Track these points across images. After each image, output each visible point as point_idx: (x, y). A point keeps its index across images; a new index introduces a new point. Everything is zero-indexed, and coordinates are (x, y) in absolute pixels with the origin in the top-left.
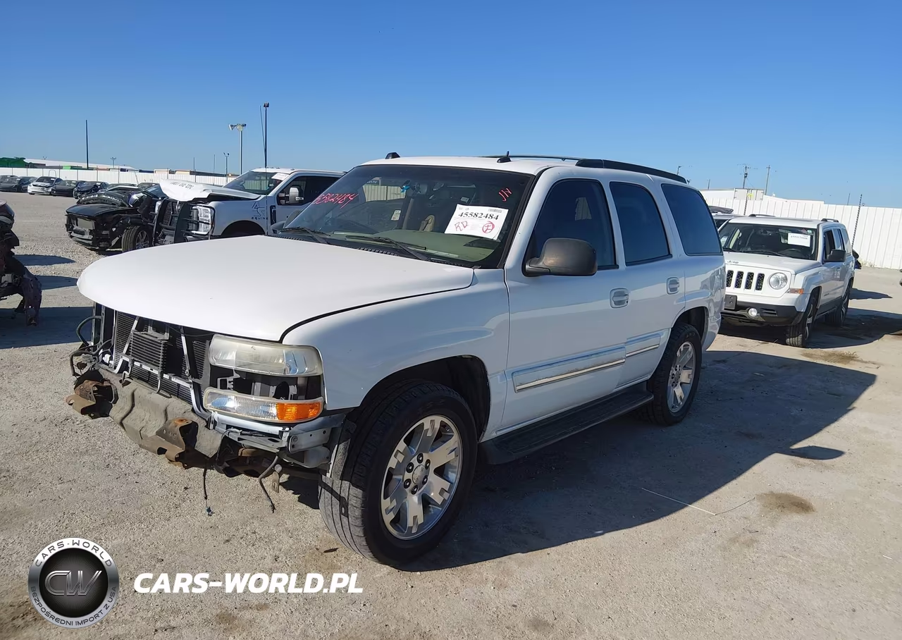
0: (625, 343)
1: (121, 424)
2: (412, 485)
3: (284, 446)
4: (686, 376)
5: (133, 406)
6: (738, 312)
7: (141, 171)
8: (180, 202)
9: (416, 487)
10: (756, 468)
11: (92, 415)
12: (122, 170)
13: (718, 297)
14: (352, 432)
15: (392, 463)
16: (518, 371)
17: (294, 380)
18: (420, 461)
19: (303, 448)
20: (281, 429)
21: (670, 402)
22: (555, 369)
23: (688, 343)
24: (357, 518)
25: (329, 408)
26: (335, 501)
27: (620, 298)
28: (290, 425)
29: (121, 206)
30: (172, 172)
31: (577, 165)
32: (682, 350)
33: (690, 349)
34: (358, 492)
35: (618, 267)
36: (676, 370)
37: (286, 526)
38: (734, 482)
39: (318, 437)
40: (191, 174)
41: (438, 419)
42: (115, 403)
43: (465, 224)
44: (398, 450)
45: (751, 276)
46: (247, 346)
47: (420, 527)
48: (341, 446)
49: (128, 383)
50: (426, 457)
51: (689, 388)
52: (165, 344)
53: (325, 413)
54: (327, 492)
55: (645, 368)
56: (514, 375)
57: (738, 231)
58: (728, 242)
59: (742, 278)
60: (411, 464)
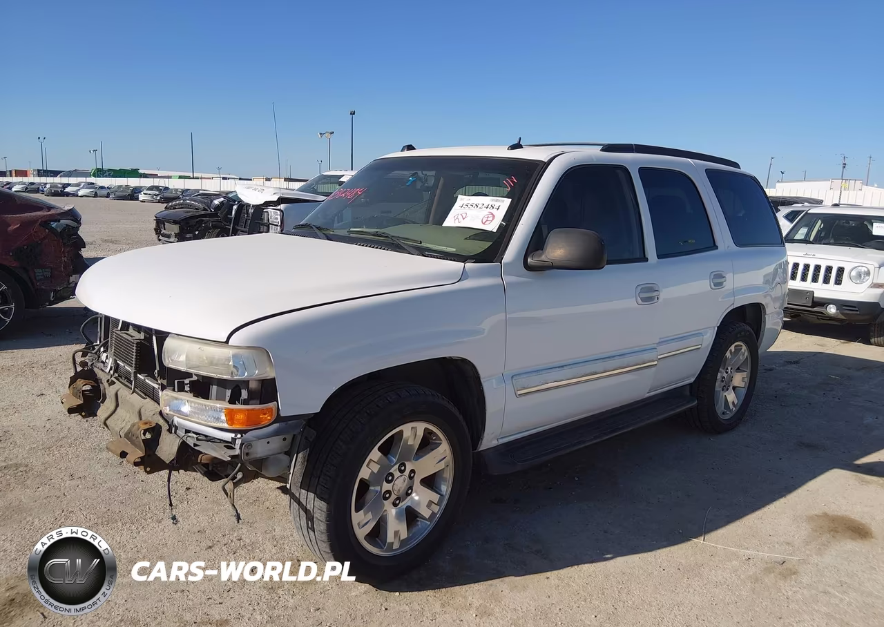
0: (657, 344)
1: (105, 424)
2: (393, 497)
3: (237, 454)
4: (739, 379)
5: (117, 406)
6: (815, 309)
7: (240, 179)
8: (253, 206)
9: (398, 498)
10: (813, 485)
11: (83, 414)
12: (224, 178)
13: (778, 292)
14: (311, 440)
15: (364, 473)
16: (519, 374)
17: (246, 383)
18: (402, 472)
19: (258, 456)
20: (233, 435)
21: (720, 408)
22: (568, 372)
23: (742, 344)
24: (322, 533)
25: (283, 414)
26: (302, 513)
27: (648, 295)
28: (242, 432)
29: (203, 210)
30: (268, 179)
31: (602, 150)
32: (733, 350)
33: (743, 350)
34: (321, 505)
35: (647, 260)
36: (727, 373)
37: (274, 533)
38: (782, 500)
39: (276, 444)
40: (285, 181)
41: (421, 427)
42: (103, 402)
43: (464, 215)
44: (371, 460)
45: (829, 269)
46: (195, 347)
47: (403, 543)
48: (300, 455)
49: (114, 383)
50: (409, 467)
51: (743, 392)
52: (137, 344)
53: (279, 419)
54: (295, 503)
55: (687, 370)
56: (515, 378)
57: (820, 222)
58: (808, 234)
59: (819, 272)
60: (392, 475)
